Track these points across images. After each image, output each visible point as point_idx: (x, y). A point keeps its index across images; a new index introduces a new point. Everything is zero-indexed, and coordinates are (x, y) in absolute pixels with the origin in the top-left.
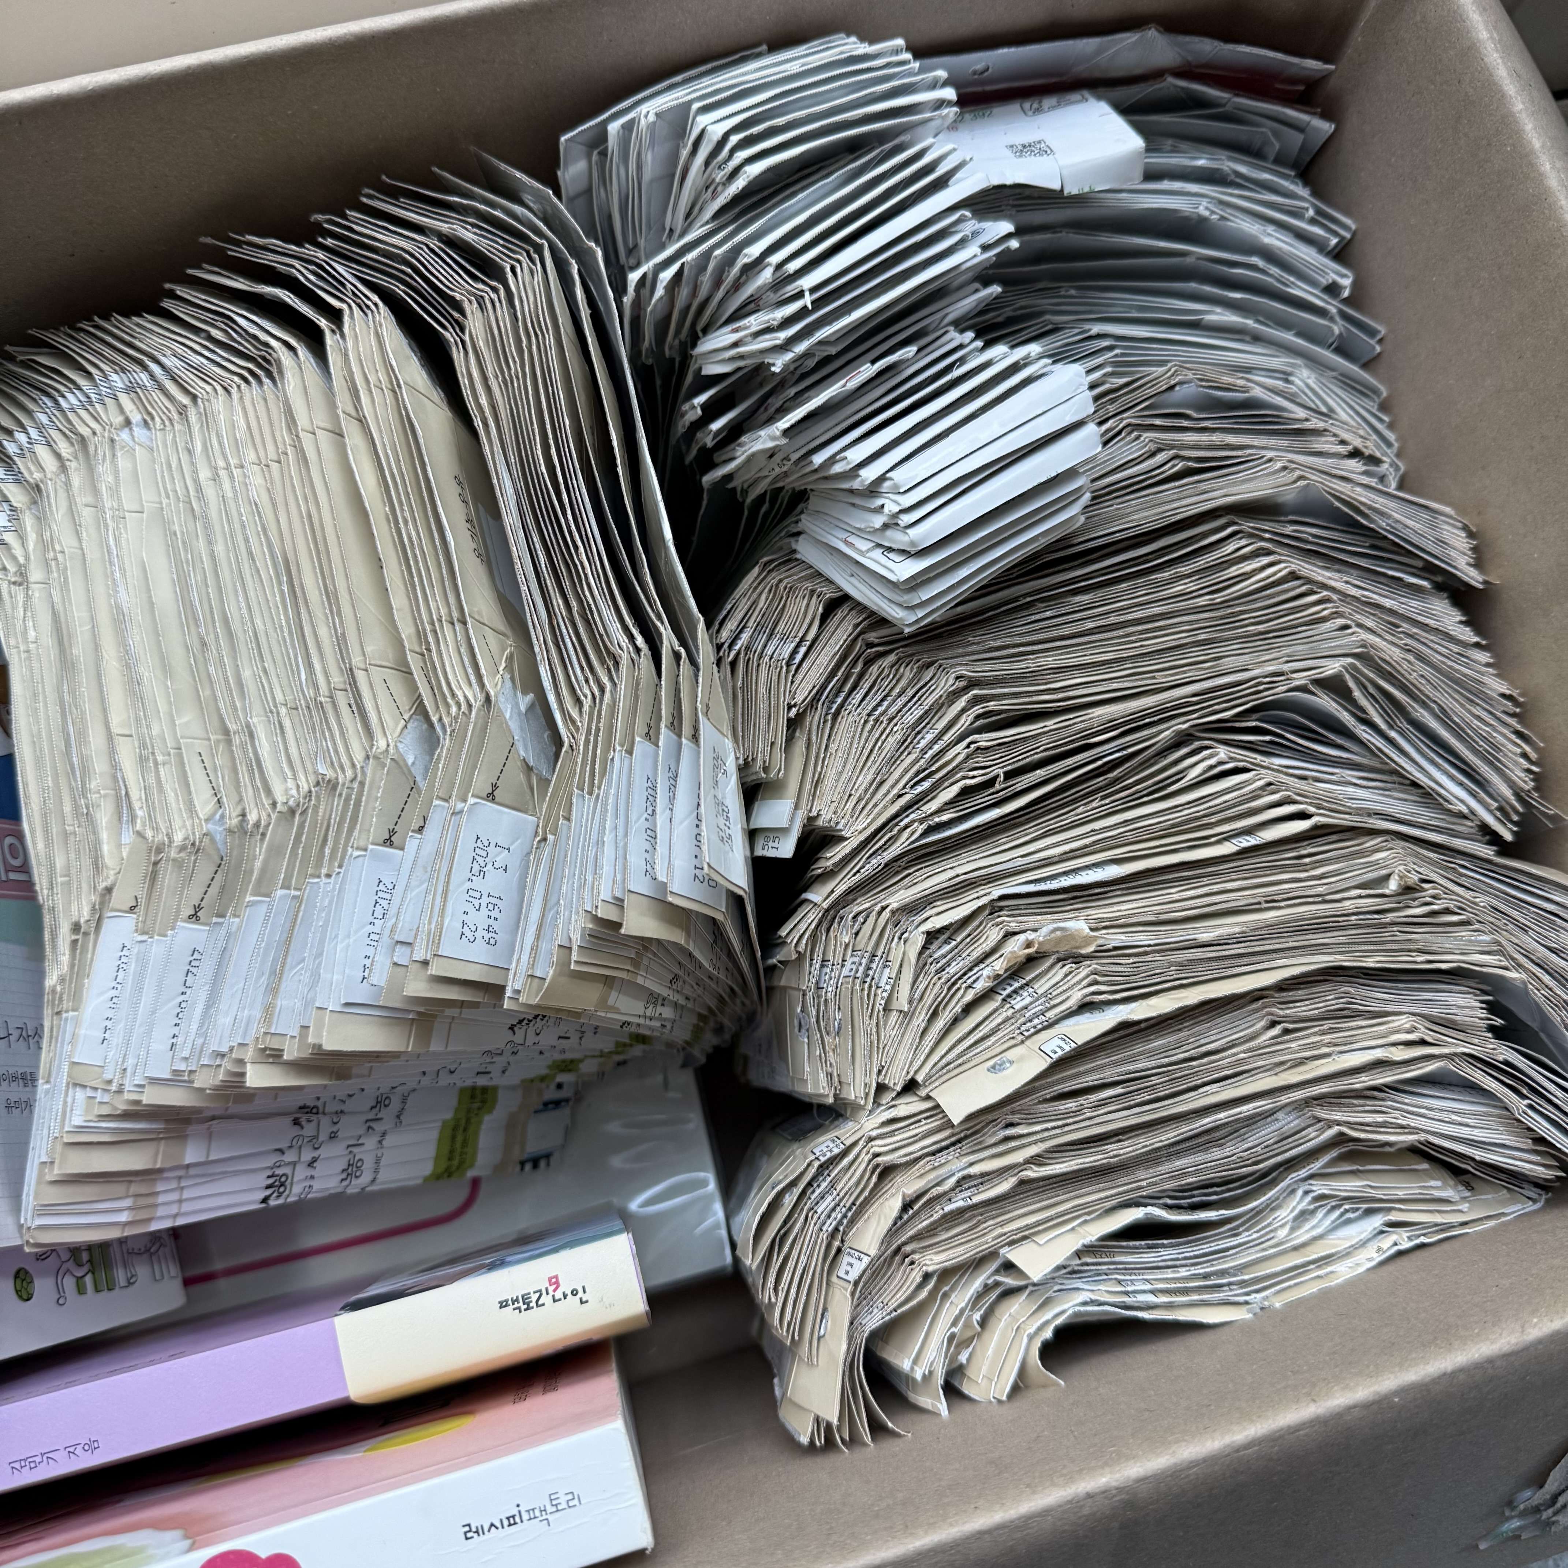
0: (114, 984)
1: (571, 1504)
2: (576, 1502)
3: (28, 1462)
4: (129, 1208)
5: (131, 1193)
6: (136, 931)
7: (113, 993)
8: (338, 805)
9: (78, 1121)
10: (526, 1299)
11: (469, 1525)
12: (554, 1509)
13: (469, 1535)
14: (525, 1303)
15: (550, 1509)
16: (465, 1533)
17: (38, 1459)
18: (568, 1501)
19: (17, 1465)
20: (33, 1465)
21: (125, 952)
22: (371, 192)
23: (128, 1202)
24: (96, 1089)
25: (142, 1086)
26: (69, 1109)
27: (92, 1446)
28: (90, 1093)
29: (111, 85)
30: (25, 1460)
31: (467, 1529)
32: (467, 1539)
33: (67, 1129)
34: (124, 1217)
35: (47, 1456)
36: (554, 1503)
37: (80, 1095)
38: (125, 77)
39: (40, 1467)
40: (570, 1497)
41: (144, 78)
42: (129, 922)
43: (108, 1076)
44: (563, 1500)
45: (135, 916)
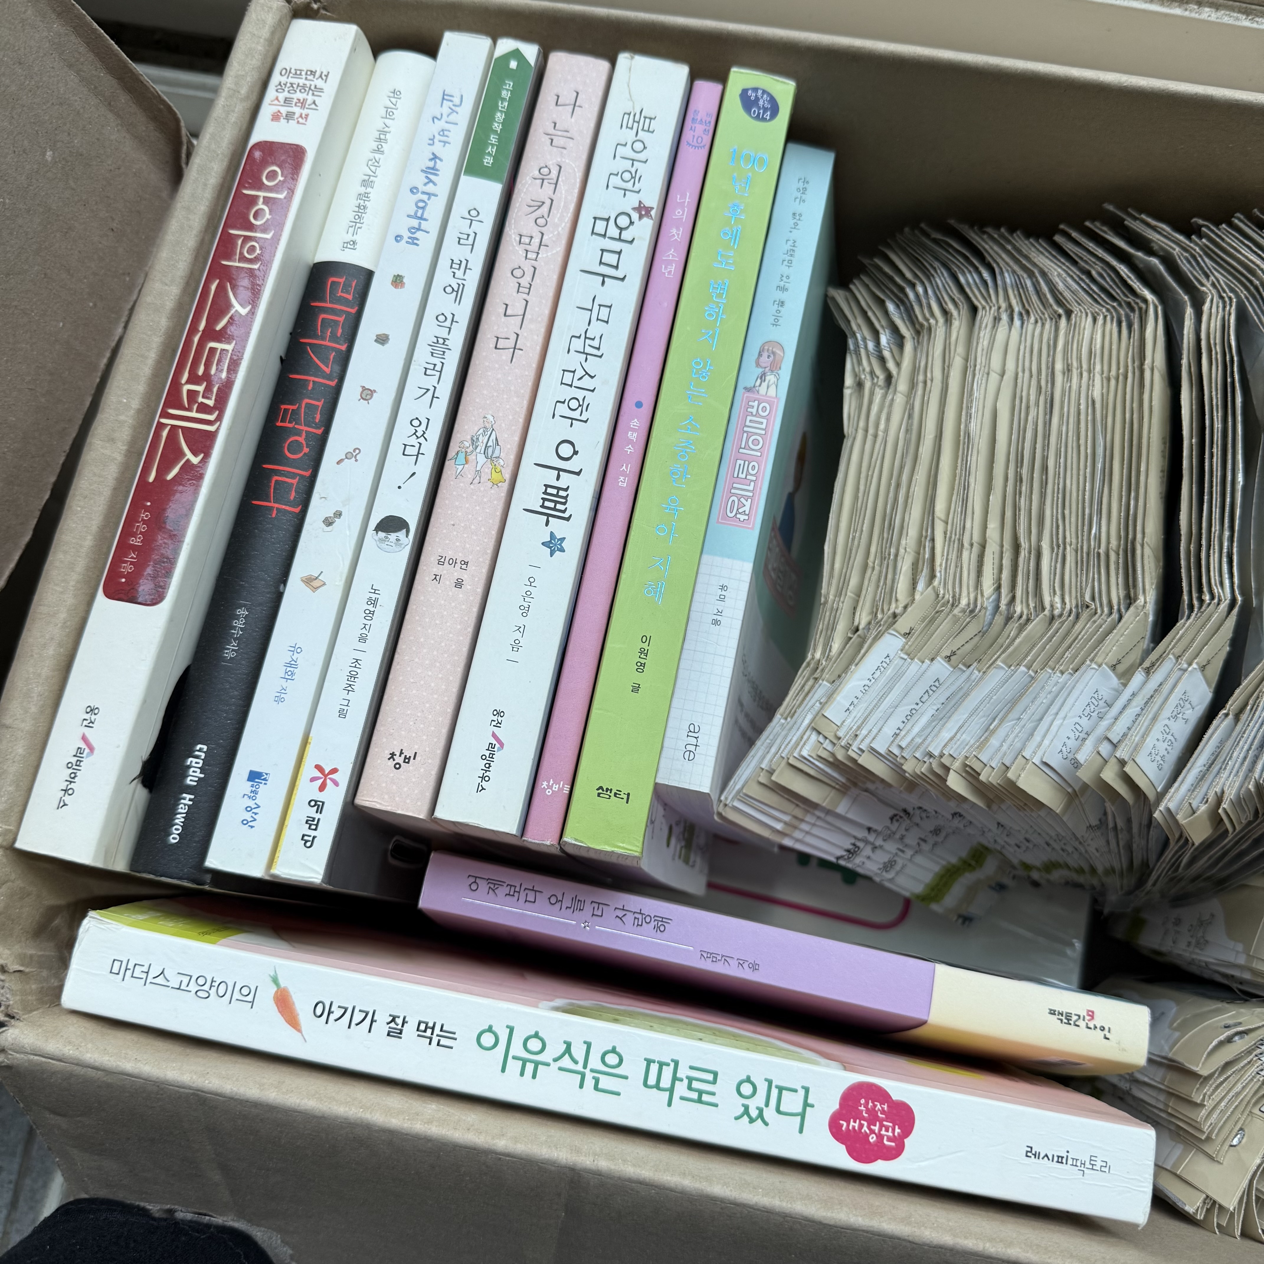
0: (871, 677)
1: (1103, 1169)
2: (1107, 1170)
3: (712, 956)
4: (786, 823)
5: (794, 813)
6: (902, 650)
7: (867, 682)
8: (1090, 628)
9: (805, 753)
10: (1068, 1016)
11: (1031, 1148)
12: (1091, 1167)
13: (1029, 1154)
14: (1067, 1018)
15: (1088, 1165)
16: (1027, 1152)
17: (719, 958)
18: (1101, 1166)
19: (705, 955)
20: (714, 960)
21: (887, 660)
22: (1242, 217)
23: (787, 818)
24: (826, 738)
25: (863, 751)
26: (802, 743)
27: (754, 967)
28: (821, 739)
29: (1140, 87)
30: (711, 954)
31: (1029, 1149)
32: (1027, 1156)
33: (796, 754)
34: (779, 826)
35: (726, 959)
36: (1092, 1162)
37: (814, 737)
38: (1151, 86)
39: (719, 963)
40: (1105, 1165)
41: (1163, 90)
42: (900, 642)
43: (840, 734)
44: (1099, 1164)
45: (904, 640)
